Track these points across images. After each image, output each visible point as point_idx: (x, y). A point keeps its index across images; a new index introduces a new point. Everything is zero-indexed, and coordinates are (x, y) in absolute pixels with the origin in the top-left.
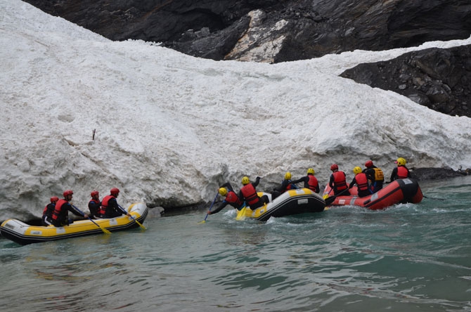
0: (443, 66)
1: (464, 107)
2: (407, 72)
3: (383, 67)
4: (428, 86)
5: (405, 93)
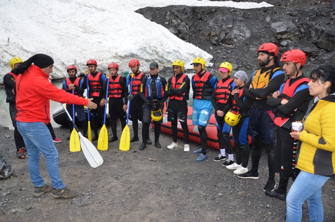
0: (186, 16)
1: (193, 38)
2: (170, 16)
3: (159, 10)
4: (179, 25)
5: (167, 27)
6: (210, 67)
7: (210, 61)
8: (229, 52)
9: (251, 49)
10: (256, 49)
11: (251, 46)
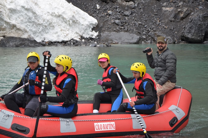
6: (92, 39)
7: (93, 29)
8: (127, 13)
9: (164, 9)
10: (172, 8)
11: (165, 4)
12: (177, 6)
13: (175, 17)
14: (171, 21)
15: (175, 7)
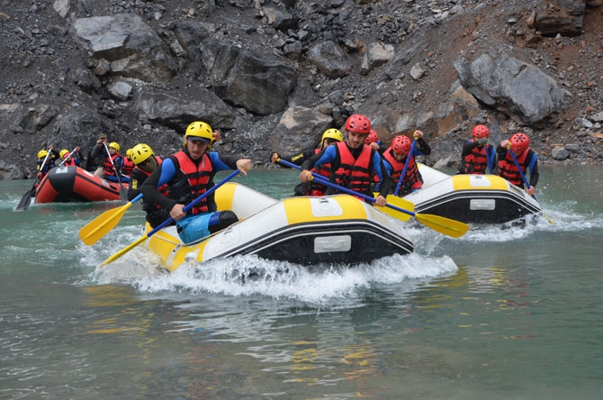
12: (27, 102)
13: (24, 123)
14: (16, 133)
15: (22, 103)
